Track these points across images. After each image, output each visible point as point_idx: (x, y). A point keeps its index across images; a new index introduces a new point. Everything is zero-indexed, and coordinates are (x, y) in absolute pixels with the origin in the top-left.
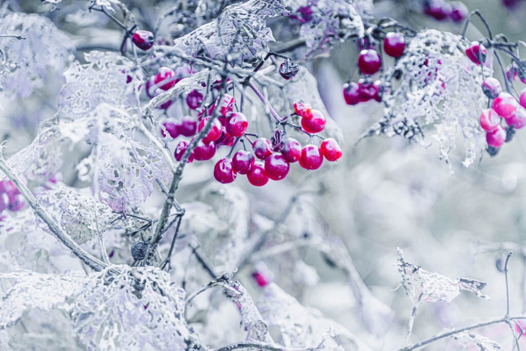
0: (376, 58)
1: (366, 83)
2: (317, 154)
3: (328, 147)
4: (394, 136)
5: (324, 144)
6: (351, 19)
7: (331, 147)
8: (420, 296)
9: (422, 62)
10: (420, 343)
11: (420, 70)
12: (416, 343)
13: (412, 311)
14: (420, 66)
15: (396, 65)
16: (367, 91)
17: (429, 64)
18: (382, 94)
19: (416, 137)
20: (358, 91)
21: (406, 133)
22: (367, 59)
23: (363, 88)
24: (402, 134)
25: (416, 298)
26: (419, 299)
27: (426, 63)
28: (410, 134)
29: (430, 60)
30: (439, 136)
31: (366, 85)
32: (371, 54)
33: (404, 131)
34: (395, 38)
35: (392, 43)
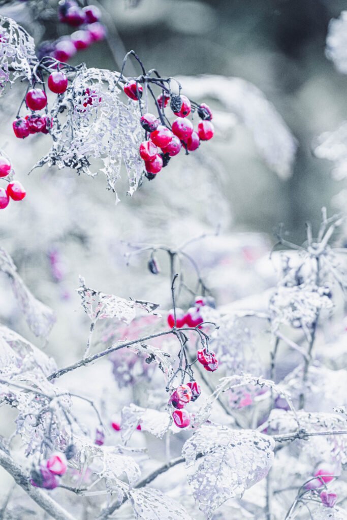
0: (42, 95)
1: (33, 117)
2: (5, 195)
3: (14, 189)
4: (63, 167)
5: (10, 186)
6: (20, 62)
7: (16, 189)
8: (98, 314)
9: (86, 101)
10: (99, 354)
11: (85, 108)
12: (96, 355)
13: (90, 326)
14: (85, 105)
15: (60, 101)
16: (34, 124)
17: (93, 102)
18: (50, 129)
19: (84, 168)
20: (27, 125)
21: (76, 165)
22: (34, 97)
23: (32, 122)
24: (72, 166)
25: (94, 315)
26: (97, 316)
27: (90, 102)
28: (79, 165)
29: (93, 98)
30: (107, 169)
31: (34, 120)
32: (38, 93)
33: (73, 163)
34: (58, 76)
35: (56, 80)
